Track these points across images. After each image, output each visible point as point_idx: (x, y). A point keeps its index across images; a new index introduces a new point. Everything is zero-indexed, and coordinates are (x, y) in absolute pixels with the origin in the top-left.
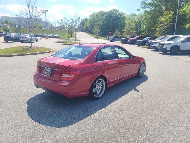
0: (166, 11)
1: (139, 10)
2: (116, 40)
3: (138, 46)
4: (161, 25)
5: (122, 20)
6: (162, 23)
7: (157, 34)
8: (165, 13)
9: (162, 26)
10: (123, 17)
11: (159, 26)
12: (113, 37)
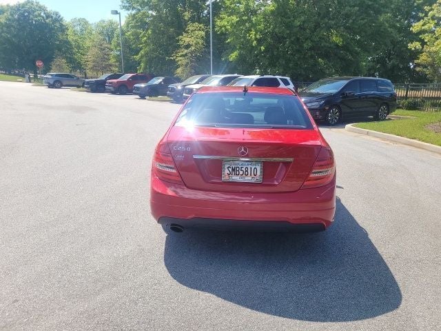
0: (193, 22)
1: (116, 12)
2: (64, 84)
3: (138, 97)
4: (186, 51)
5: (60, 34)
6: (188, 46)
7: (179, 70)
8: (190, 27)
9: (186, 55)
10: (62, 25)
11: (180, 54)
12: (56, 75)
